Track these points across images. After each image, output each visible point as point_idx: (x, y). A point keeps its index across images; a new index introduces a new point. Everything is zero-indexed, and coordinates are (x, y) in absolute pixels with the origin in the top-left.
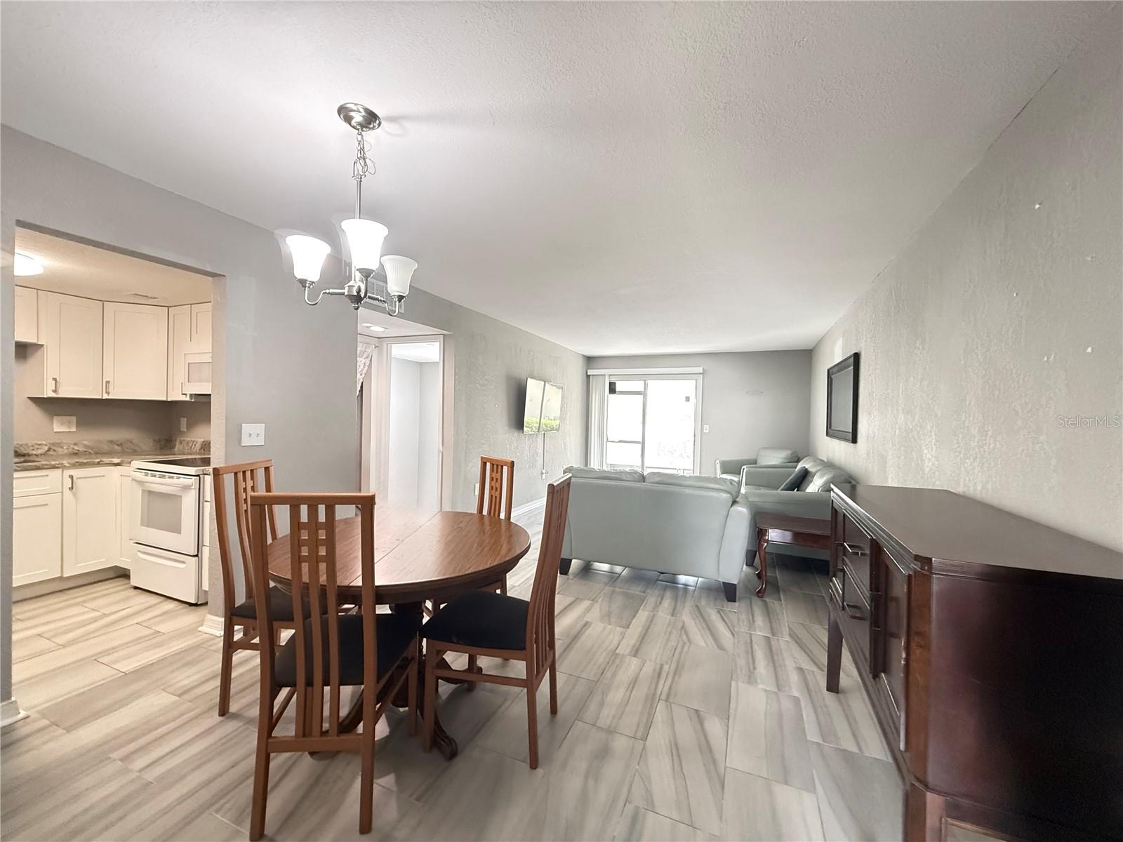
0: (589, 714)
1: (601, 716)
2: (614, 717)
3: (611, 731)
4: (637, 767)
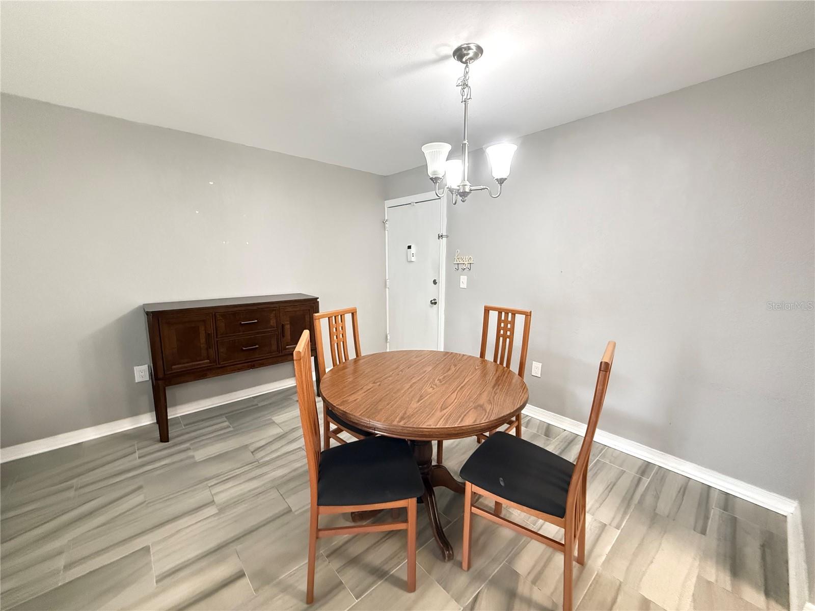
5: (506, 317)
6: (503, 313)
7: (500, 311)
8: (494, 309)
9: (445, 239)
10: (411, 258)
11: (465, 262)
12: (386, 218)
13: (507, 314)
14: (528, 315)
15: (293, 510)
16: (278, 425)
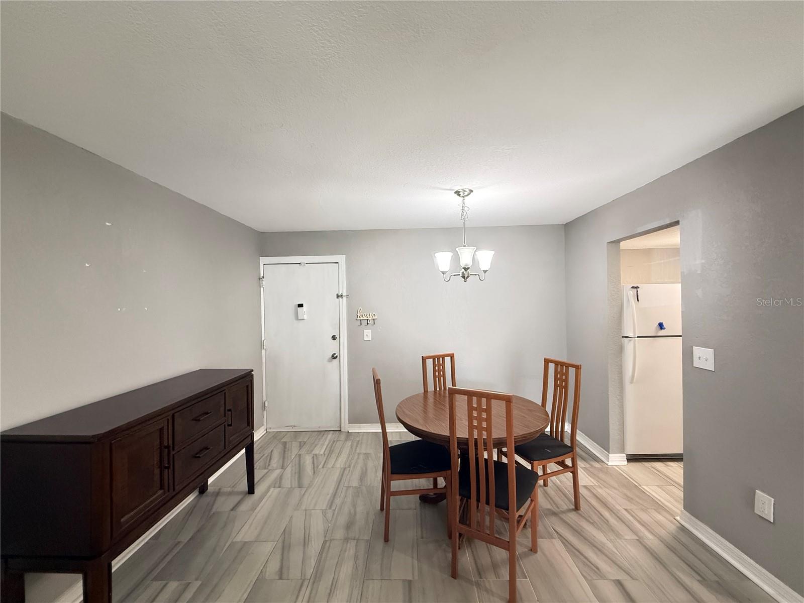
0: (362, 547)
1: (355, 548)
2: (345, 551)
3: (347, 540)
4: (330, 525)
5: (438, 360)
6: (436, 359)
7: (434, 358)
8: (429, 357)
9: (345, 299)
10: (303, 316)
11: (369, 318)
12: (262, 275)
13: (439, 359)
14: (452, 356)
15: (410, 578)
16: (256, 541)
